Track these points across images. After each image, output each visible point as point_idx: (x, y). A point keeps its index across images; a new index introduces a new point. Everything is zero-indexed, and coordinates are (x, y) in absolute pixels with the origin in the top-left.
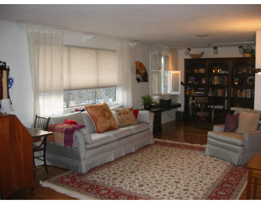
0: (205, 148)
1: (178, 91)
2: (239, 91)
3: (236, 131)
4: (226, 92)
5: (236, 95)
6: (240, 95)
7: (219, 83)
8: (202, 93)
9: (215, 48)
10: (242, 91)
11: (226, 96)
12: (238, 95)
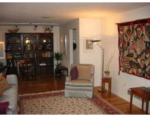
0: (64, 92)
1: (3, 56)
2: (43, 53)
3: (78, 78)
4: (35, 55)
5: (42, 56)
6: (44, 56)
7: (30, 49)
8: (20, 56)
9: (36, 26)
10: (45, 53)
11: (35, 57)
12: (43, 55)
